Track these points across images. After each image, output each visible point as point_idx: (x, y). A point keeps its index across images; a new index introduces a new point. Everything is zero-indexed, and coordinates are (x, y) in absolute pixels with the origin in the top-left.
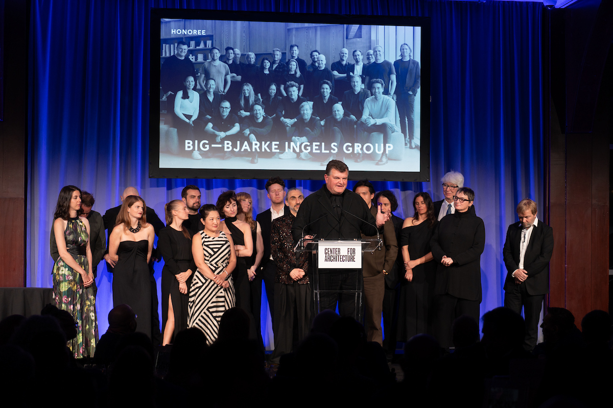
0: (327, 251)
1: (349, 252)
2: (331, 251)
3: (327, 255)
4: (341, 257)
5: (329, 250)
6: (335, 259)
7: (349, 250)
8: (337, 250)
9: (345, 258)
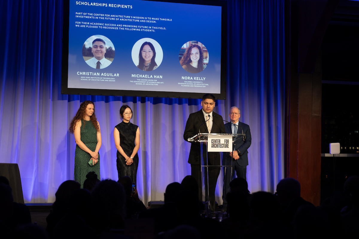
0: (213, 141)
1: (225, 142)
2: (215, 141)
3: (213, 144)
4: (221, 145)
5: (214, 140)
6: (217, 146)
7: (225, 140)
8: (218, 140)
9: (223, 146)
